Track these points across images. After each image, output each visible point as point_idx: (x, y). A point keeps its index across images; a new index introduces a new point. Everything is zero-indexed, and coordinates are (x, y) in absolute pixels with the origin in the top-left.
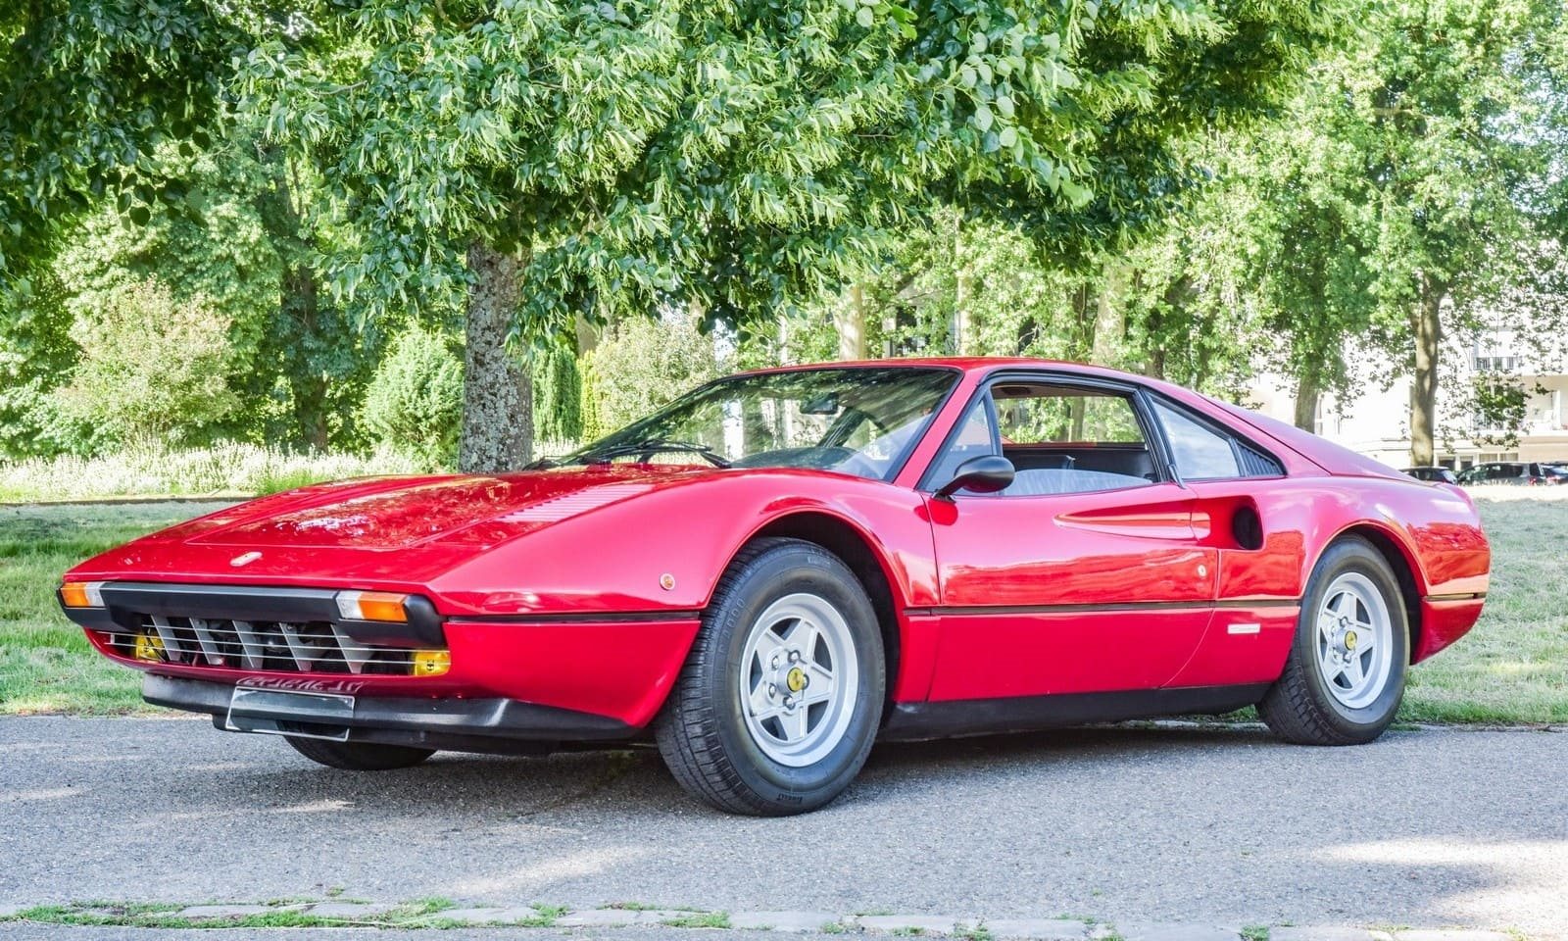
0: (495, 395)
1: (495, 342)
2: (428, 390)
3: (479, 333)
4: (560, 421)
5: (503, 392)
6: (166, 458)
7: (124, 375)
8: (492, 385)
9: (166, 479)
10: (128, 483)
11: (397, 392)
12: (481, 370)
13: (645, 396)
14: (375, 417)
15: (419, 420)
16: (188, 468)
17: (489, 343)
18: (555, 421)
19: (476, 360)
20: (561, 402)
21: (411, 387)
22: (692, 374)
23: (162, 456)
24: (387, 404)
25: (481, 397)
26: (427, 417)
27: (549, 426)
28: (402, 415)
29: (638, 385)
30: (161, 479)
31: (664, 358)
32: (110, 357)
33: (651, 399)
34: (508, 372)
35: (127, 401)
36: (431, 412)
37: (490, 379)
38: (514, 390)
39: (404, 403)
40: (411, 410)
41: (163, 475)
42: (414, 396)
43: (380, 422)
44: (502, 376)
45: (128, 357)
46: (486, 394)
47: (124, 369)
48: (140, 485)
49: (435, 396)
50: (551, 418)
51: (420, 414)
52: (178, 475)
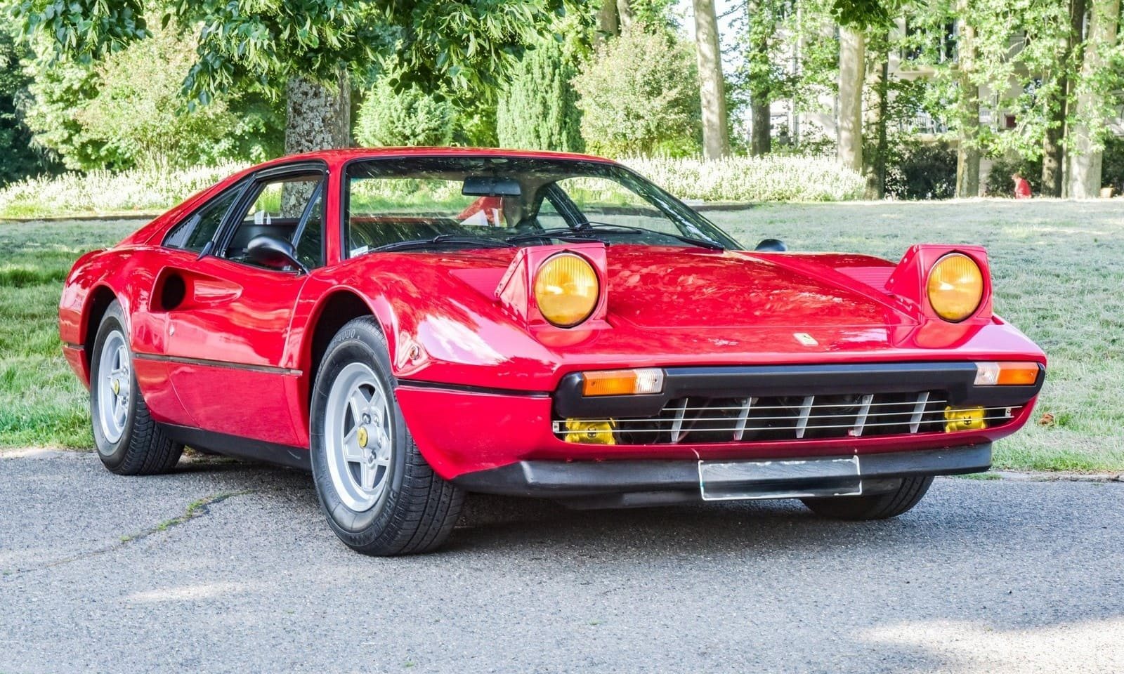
0: (311, 142)
1: (311, 93)
2: (416, 110)
3: (297, 84)
4: (564, 134)
5: (319, 139)
6: (172, 175)
7: (134, 99)
8: (309, 133)
9: (171, 194)
10: (135, 199)
11: (387, 111)
12: (299, 119)
13: (622, 114)
14: (367, 134)
15: (408, 138)
16: (189, 185)
17: (306, 94)
18: (560, 134)
19: (295, 110)
20: (566, 115)
21: (399, 107)
22: (665, 91)
23: (170, 173)
24: (377, 123)
25: (299, 144)
26: (415, 135)
27: (555, 138)
28: (392, 134)
29: (614, 102)
30: (165, 195)
31: (638, 77)
32: (122, 82)
33: (628, 115)
34: (323, 121)
35: (137, 123)
36: (418, 130)
37: (306, 127)
38: (328, 137)
39: (393, 122)
40: (400, 129)
41: (168, 191)
42: (402, 115)
43: (372, 140)
44: (318, 124)
45: (138, 82)
46: (303, 141)
47: (134, 93)
48: (145, 201)
49: (422, 115)
50: (556, 131)
51: (408, 132)
52: (181, 192)
